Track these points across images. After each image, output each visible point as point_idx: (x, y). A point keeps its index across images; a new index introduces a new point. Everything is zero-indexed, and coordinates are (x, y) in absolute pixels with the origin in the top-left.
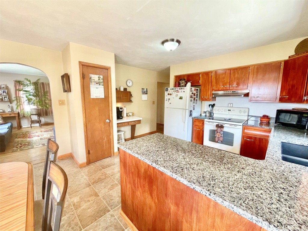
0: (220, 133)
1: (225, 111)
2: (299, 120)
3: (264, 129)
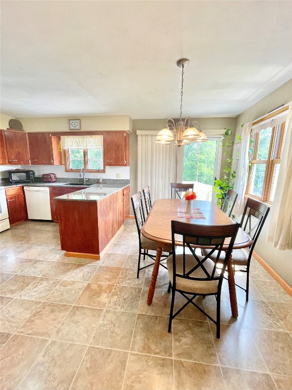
2: (28, 177)
3: (17, 188)
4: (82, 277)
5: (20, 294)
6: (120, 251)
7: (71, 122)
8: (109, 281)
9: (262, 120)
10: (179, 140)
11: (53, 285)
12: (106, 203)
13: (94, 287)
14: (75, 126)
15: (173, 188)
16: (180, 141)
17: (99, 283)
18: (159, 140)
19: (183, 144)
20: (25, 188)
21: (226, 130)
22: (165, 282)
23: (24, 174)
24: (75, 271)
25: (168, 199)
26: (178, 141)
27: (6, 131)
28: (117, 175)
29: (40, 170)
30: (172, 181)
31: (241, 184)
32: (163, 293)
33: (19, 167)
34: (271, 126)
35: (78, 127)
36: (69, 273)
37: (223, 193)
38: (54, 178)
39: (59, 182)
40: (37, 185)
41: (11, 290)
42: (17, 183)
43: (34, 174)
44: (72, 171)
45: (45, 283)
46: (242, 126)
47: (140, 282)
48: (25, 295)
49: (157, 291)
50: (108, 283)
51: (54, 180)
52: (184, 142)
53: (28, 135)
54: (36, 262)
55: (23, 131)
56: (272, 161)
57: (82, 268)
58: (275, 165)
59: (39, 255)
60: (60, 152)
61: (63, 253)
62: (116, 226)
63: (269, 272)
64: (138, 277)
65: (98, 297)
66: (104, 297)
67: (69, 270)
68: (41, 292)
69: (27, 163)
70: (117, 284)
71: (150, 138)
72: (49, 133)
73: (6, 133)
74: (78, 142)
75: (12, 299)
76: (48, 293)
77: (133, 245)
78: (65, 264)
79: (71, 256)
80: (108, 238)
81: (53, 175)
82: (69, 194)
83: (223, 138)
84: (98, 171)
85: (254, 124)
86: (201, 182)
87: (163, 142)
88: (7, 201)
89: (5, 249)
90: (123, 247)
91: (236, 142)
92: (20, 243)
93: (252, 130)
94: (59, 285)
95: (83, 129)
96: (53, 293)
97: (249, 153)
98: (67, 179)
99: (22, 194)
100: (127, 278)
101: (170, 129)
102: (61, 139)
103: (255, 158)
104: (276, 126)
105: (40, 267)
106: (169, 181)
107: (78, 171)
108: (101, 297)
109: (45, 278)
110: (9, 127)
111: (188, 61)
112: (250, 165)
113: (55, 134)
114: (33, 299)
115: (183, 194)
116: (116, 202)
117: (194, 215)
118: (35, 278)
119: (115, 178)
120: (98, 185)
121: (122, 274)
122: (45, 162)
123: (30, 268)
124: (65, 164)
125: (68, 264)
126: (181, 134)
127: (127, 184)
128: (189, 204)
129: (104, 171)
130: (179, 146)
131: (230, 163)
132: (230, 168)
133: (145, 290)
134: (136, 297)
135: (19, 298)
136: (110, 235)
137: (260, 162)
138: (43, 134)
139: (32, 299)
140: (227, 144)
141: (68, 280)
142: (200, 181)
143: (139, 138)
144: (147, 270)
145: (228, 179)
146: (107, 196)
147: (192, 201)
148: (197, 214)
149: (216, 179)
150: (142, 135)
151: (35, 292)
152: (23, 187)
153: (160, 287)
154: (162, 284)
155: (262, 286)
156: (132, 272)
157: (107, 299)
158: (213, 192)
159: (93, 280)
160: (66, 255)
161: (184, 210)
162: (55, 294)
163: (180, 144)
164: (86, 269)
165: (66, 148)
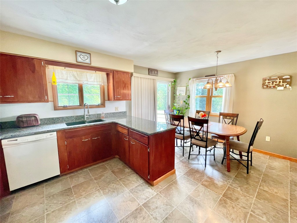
7: (78, 54)
14: (84, 59)
21: (174, 79)
28: (116, 108)
35: (87, 61)
39: (45, 124)
46: (190, 79)
72: (41, 60)
84: (98, 106)
95: (93, 64)
113: (50, 62)
124: (54, 101)
129: (103, 106)
152: (1, 142)
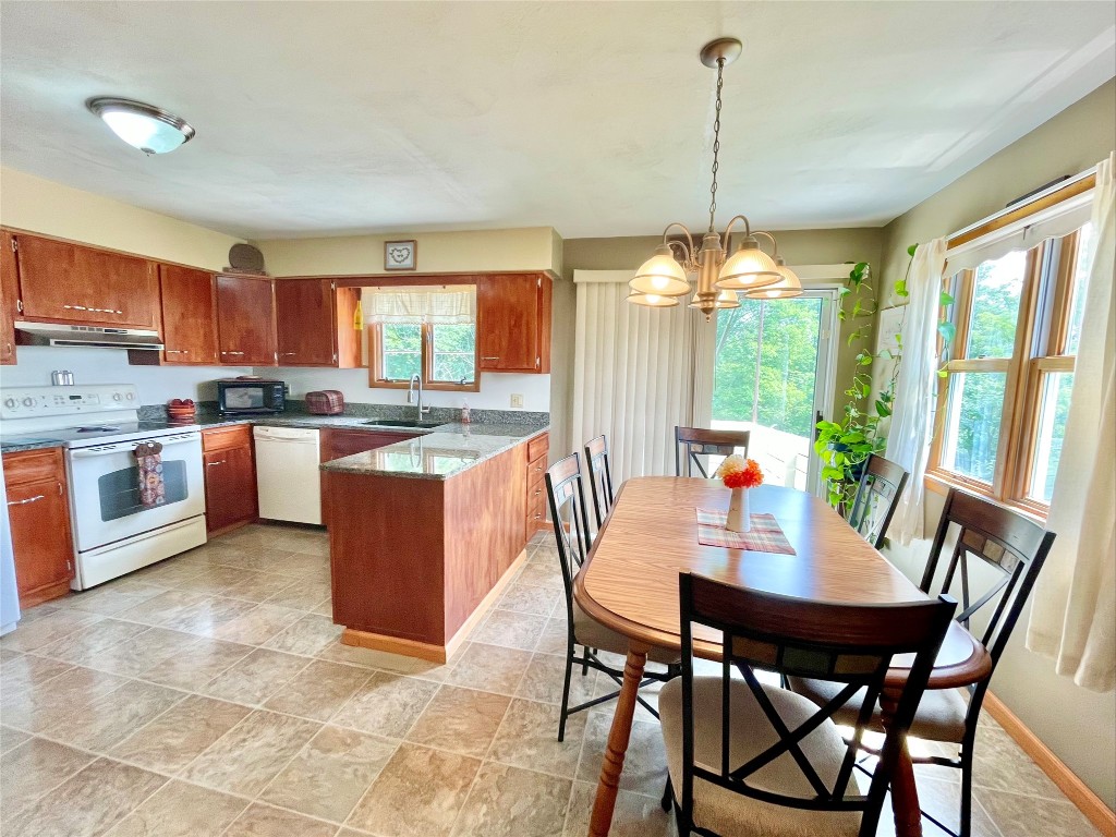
0: (154, 470)
1: (59, 400)
2: (268, 398)
3: (236, 428)
4: (383, 721)
5: (191, 764)
6: (509, 638)
7: (390, 249)
8: (468, 742)
9: (985, 229)
10: (705, 290)
11: (293, 743)
12: (473, 484)
13: (418, 761)
14: (400, 259)
15: (682, 446)
16: (709, 296)
17: (433, 747)
18: (642, 294)
19: (718, 304)
20: (257, 429)
21: (852, 267)
22: (655, 768)
23: (259, 392)
24: (365, 699)
25: (667, 478)
26: (701, 295)
27: (220, 275)
28: (514, 400)
29: (301, 381)
30: (679, 420)
31: (913, 435)
32: (645, 811)
33: (247, 372)
34: (1021, 248)
35: (408, 263)
36: (347, 703)
37: (847, 463)
38: (336, 403)
39: (351, 415)
40: (290, 421)
41: (167, 748)
42: (237, 414)
43: (285, 390)
44: (387, 384)
45: (269, 733)
46: (911, 252)
47: (566, 757)
48: (202, 771)
49: (624, 797)
50: (463, 751)
51: (337, 410)
52: (721, 298)
53: (276, 285)
54: (257, 655)
55: (264, 274)
56: (1033, 363)
57: (385, 688)
58: (1045, 377)
59: (268, 631)
60: (358, 333)
61: (339, 633)
62: (500, 555)
63: (1039, 760)
64: (561, 739)
65: (427, 802)
66: (446, 805)
67: (348, 691)
68: (252, 766)
69: (268, 361)
70: (492, 759)
71: (612, 290)
72: (330, 279)
73: (220, 280)
74: (408, 304)
75: (164, 779)
76: (272, 770)
77: (552, 620)
78: (339, 671)
79: (359, 643)
80: (474, 592)
81: (335, 397)
82: (377, 451)
83: (843, 290)
84: (460, 387)
85: (953, 244)
86: (769, 425)
87: (653, 300)
88: (204, 465)
89: (180, 608)
90: (519, 625)
91: (889, 300)
92: (223, 589)
93: (946, 263)
94: (307, 745)
95: (422, 269)
96: (286, 774)
97: (938, 333)
98: (374, 407)
99: (248, 445)
100: (527, 737)
101: (675, 257)
102: (363, 296)
103: (958, 353)
104: (1040, 245)
105: (265, 673)
106: (669, 419)
107: (403, 386)
108: (435, 804)
109: (271, 717)
110: (228, 265)
111: (736, 47)
112: (944, 374)
113: (344, 281)
114: (225, 790)
115: (714, 462)
116: (505, 480)
117: (754, 539)
118: (242, 712)
119: (508, 408)
120: (458, 425)
121: (511, 719)
122: (315, 359)
123: (234, 676)
124: (371, 367)
125: (349, 671)
126: (714, 269)
127: (542, 426)
128: (737, 498)
129: (475, 387)
130: (706, 311)
131: (869, 369)
132: (868, 382)
133: (583, 792)
134: (550, 818)
135: (182, 778)
136: (481, 584)
137: (979, 367)
138: (315, 282)
139: (219, 790)
140: (856, 310)
141: (340, 728)
142: (765, 421)
143: (581, 292)
144: (591, 713)
145: (862, 420)
146: (481, 460)
147: (747, 492)
148: (763, 536)
149: (820, 419)
150: (588, 284)
151: (235, 761)
152: (251, 428)
153: (632, 784)
154: (641, 773)
155: (1017, 817)
156: (541, 718)
157: (452, 814)
158: (813, 459)
159: (415, 734)
160: (346, 640)
161: (720, 519)
162: (293, 777)
163: (711, 304)
164: (398, 694)
165: (374, 320)
